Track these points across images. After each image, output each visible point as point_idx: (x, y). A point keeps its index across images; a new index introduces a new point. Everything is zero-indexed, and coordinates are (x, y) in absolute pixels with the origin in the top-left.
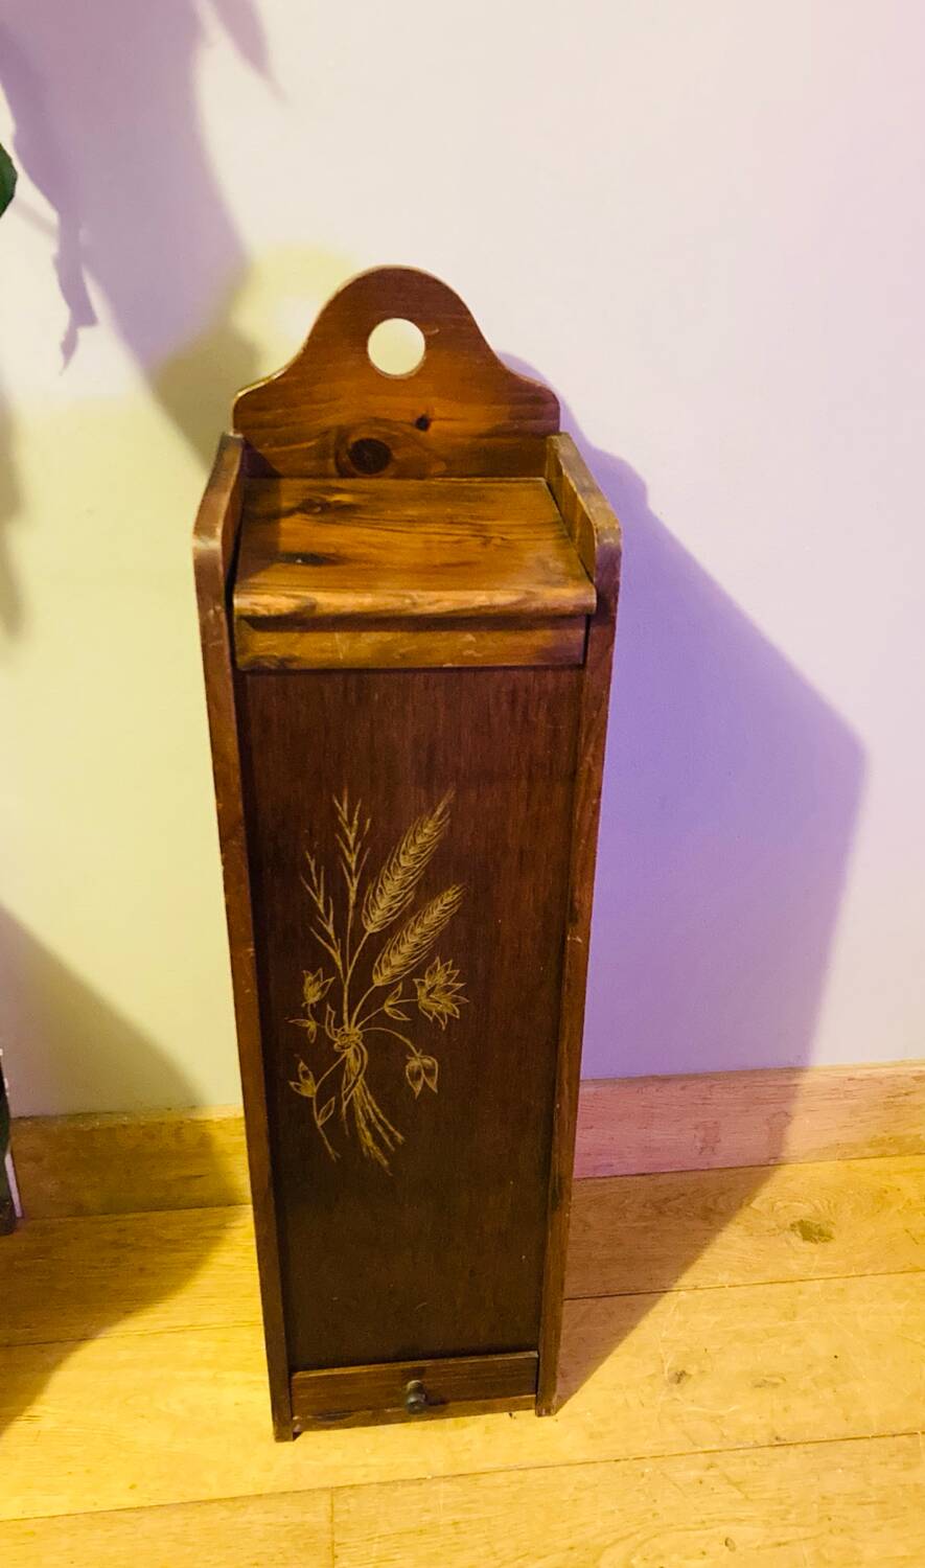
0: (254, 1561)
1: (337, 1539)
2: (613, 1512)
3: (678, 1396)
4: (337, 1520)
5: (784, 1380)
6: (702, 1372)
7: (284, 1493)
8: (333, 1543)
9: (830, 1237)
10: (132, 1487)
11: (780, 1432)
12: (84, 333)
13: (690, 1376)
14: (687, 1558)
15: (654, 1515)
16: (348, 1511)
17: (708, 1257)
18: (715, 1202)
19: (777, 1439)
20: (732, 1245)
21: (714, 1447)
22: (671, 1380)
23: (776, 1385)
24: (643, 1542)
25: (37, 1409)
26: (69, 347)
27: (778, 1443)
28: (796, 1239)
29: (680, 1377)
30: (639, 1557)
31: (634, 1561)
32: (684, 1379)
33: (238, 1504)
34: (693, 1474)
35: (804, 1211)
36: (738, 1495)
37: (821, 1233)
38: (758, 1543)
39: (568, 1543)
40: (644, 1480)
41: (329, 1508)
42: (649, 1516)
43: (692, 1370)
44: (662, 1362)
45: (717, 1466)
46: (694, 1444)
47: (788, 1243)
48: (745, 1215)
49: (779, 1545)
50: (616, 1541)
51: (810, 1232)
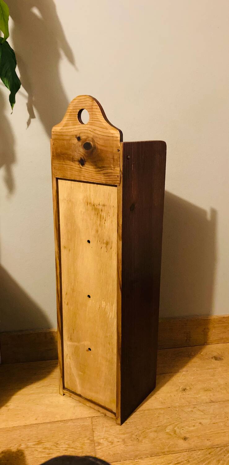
0: (71, 433)
1: (93, 428)
2: (169, 418)
3: (184, 393)
4: (93, 423)
5: (213, 389)
6: (191, 389)
7: (78, 419)
8: (92, 428)
9: (223, 359)
10: (36, 419)
11: (212, 400)
12: (32, 120)
13: (187, 389)
14: (189, 427)
15: (180, 418)
16: (96, 421)
17: (190, 364)
18: (191, 353)
19: (212, 401)
20: (196, 362)
21: (195, 404)
22: (182, 390)
23: (210, 390)
24: (177, 425)
25: (8, 404)
26: (29, 123)
27: (212, 402)
28: (213, 360)
29: (184, 390)
30: (177, 428)
31: (175, 428)
32: (186, 390)
33: (65, 421)
34: (190, 409)
35: (215, 354)
36: (202, 413)
37: (220, 358)
38: (208, 424)
39: (157, 426)
40: (176, 412)
41: (91, 421)
42: (179, 419)
43: (188, 388)
44: (180, 387)
45: (196, 408)
46: (190, 403)
47: (211, 361)
48: (199, 355)
49: (214, 423)
50: (170, 425)
51: (216, 358)
